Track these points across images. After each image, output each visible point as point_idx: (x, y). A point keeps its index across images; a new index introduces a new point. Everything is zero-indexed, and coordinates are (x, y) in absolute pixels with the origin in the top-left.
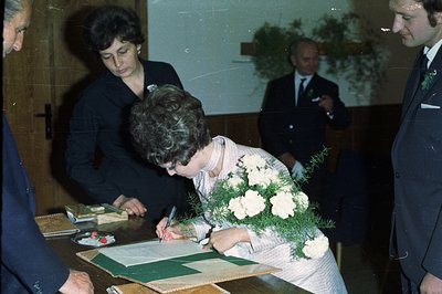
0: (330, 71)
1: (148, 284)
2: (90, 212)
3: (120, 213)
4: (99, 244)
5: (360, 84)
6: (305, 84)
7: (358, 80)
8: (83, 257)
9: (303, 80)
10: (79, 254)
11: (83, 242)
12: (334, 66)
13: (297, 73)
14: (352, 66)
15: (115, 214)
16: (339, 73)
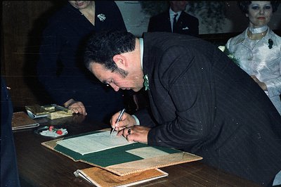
0: (190, 10)
1: (107, 168)
2: (44, 111)
3: (66, 111)
4: (56, 135)
5: (209, 19)
6: (177, 18)
7: (208, 17)
8: (48, 146)
9: (176, 16)
10: (43, 144)
11: (43, 133)
12: (193, 6)
13: (171, 10)
14: (204, 7)
15: (64, 112)
16: (196, 12)
